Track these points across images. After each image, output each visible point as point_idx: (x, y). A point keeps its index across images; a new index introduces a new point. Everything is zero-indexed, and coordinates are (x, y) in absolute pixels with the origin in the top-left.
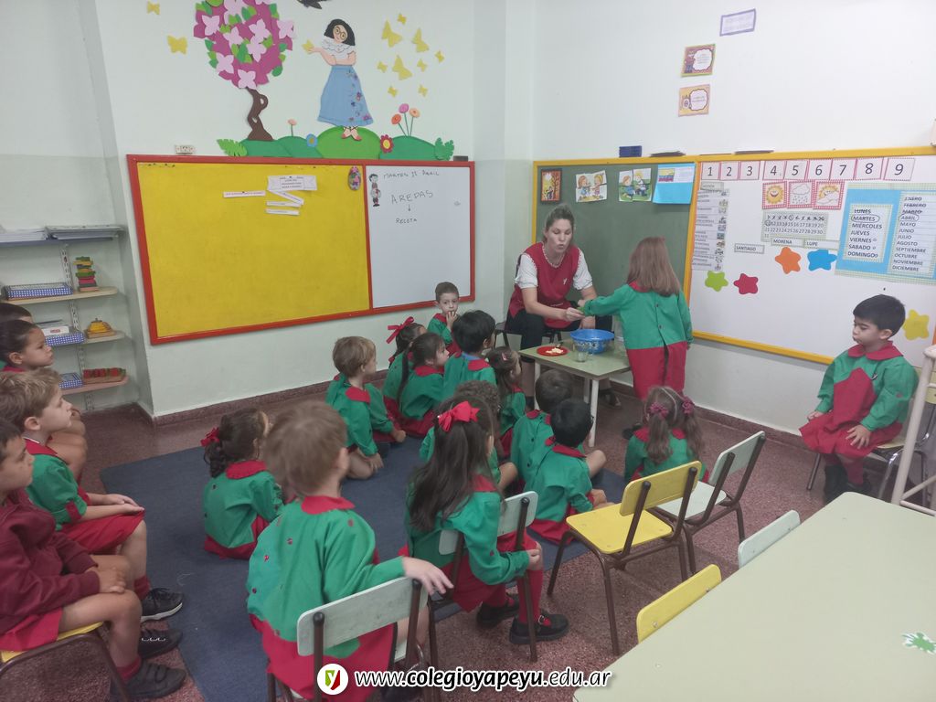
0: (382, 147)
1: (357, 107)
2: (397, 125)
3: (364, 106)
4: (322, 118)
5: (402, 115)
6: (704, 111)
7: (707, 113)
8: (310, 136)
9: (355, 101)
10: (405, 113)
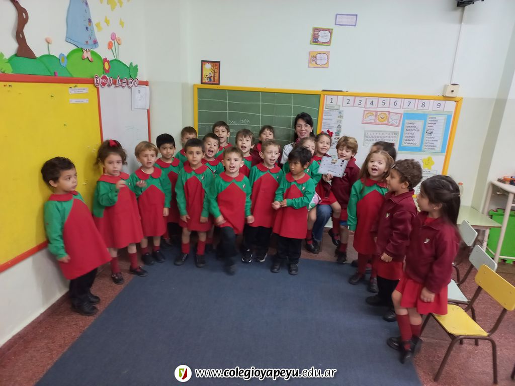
0: (104, 68)
1: (89, 32)
2: (110, 50)
3: (93, 31)
4: (69, 39)
8: (62, 55)
9: (88, 26)
10: (114, 40)
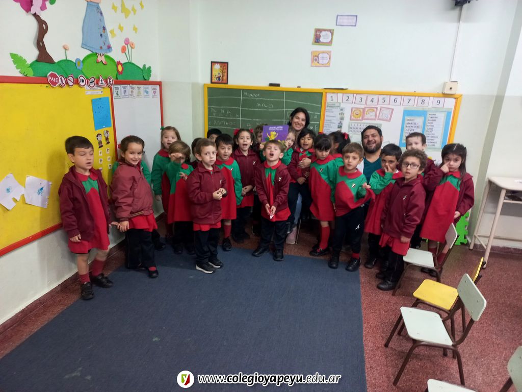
0: (118, 70)
1: (103, 38)
2: (124, 54)
3: (107, 37)
4: (84, 46)
5: (126, 46)
6: (327, 65)
7: (329, 66)
8: (78, 60)
9: (102, 33)
10: (127, 45)
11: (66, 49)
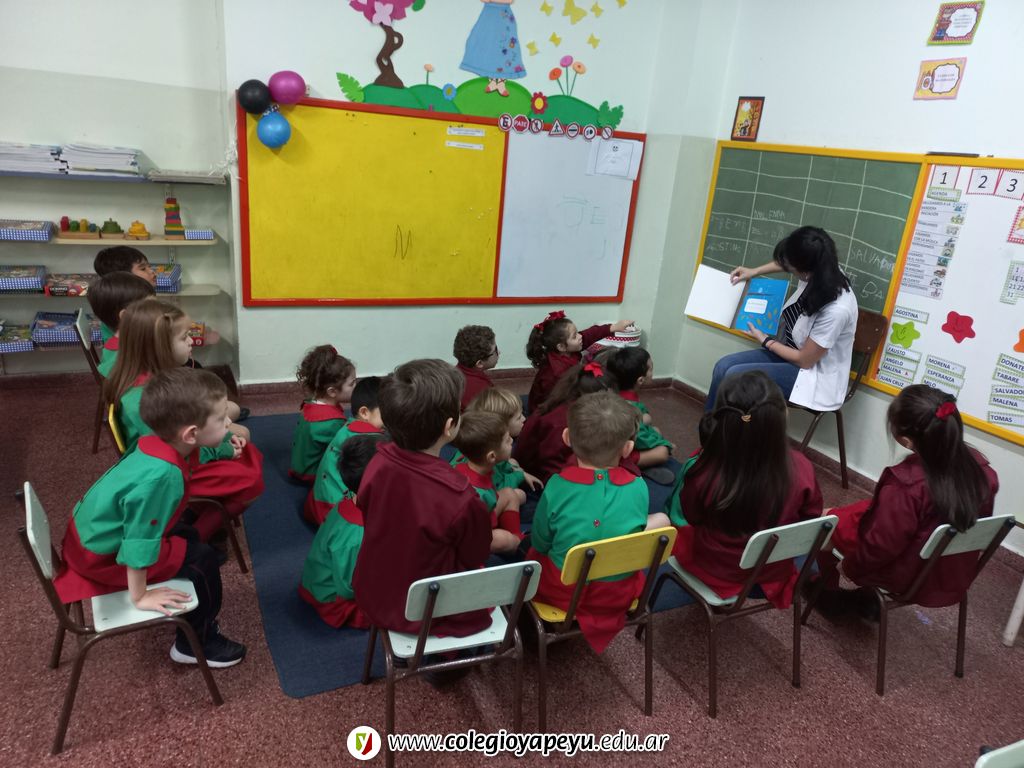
1: (509, 55)
2: (555, 82)
3: (517, 54)
4: (465, 66)
5: (564, 70)
8: (449, 87)
9: (507, 48)
10: (567, 66)
11: (428, 71)
